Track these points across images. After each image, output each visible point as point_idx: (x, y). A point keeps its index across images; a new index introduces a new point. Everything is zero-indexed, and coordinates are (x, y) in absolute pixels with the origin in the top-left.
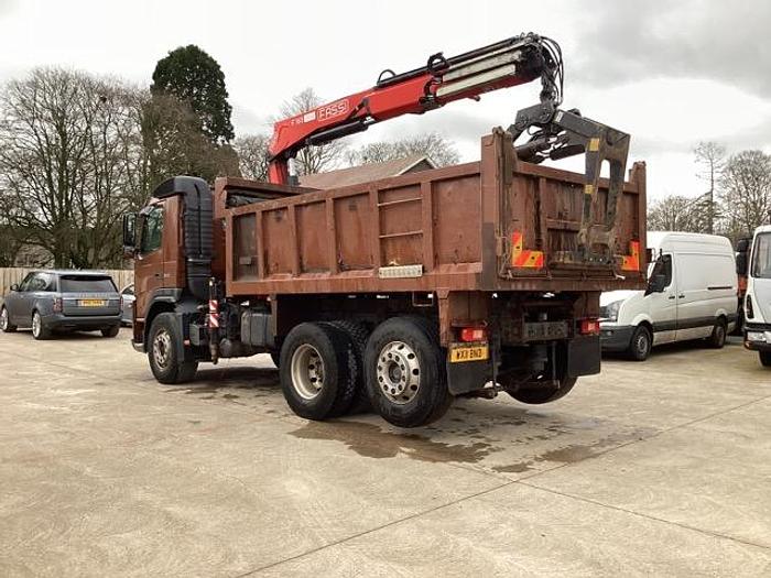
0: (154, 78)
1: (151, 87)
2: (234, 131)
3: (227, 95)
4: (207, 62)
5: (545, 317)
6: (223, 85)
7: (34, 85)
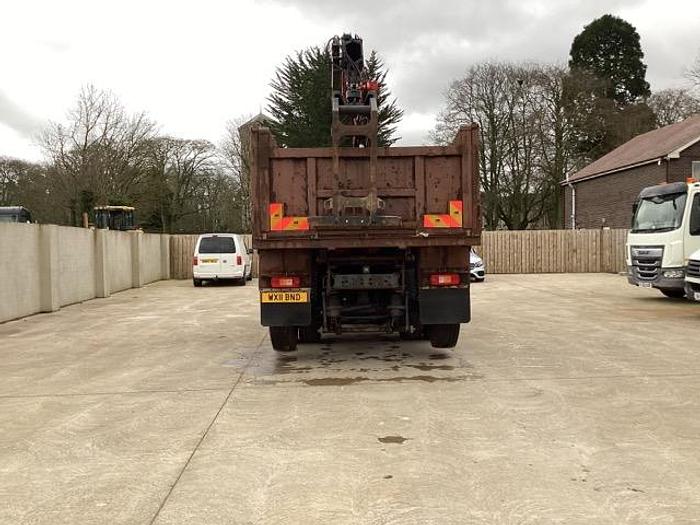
0: (571, 54)
1: (570, 62)
2: (651, 89)
3: (642, 55)
4: (622, 28)
5: (366, 270)
6: (638, 46)
7: (470, 81)
